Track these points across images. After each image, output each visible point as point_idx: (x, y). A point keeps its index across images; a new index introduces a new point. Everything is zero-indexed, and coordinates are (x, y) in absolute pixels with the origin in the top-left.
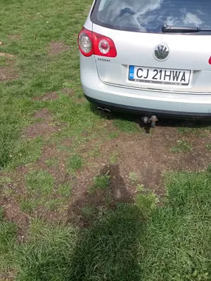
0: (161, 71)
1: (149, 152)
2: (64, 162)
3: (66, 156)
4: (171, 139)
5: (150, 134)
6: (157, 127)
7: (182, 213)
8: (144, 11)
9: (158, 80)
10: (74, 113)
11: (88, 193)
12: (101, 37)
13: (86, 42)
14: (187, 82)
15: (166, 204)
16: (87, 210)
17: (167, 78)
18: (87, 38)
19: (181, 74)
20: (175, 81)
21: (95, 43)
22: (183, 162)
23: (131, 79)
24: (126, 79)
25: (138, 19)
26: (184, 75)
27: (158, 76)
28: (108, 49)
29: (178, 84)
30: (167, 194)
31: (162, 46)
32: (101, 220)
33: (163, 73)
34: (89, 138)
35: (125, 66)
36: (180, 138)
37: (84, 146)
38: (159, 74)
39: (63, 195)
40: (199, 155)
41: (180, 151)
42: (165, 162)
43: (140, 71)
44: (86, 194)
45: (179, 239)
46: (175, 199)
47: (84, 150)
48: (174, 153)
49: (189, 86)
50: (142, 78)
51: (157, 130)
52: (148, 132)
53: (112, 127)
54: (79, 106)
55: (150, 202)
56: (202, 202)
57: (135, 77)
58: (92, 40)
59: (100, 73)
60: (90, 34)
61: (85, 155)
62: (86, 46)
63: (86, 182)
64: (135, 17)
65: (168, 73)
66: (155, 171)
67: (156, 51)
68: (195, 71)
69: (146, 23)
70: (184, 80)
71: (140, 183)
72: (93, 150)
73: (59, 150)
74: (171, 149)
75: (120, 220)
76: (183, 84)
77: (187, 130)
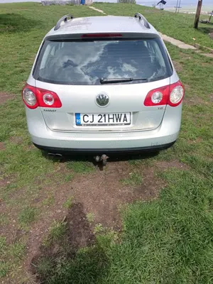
0: (105, 115)
1: (104, 190)
2: (15, 217)
3: (17, 211)
4: (124, 173)
5: (104, 171)
6: (110, 163)
7: (140, 245)
8: (86, 63)
9: (104, 123)
10: (25, 161)
11: (44, 247)
12: (44, 91)
13: (30, 96)
14: (128, 122)
15: (124, 239)
16: (44, 267)
17: (111, 120)
18: (31, 93)
19: (123, 116)
20: (118, 122)
21: (39, 97)
22: (136, 193)
23: (78, 124)
24: (73, 124)
25: (81, 69)
26: (125, 117)
27: (103, 120)
28: (53, 101)
29: (122, 124)
30: (125, 229)
31: (102, 96)
32: (60, 273)
33: (107, 117)
34: (41, 185)
35: (72, 114)
36: (131, 170)
37: (37, 195)
38: (103, 118)
39: (15, 256)
40: (150, 184)
41: (133, 183)
42: (120, 197)
43: (86, 117)
44: (41, 248)
45: (140, 272)
46: (132, 232)
47: (37, 200)
48: (127, 185)
49: (131, 125)
50: (89, 123)
51: (111, 166)
52: (101, 169)
53: (66, 169)
54: (30, 153)
55: (109, 241)
56: (157, 229)
57: (82, 122)
58: (36, 94)
59: (48, 122)
60: (34, 89)
61: (38, 205)
62: (31, 99)
63: (40, 235)
64: (79, 68)
65: (111, 116)
66: (111, 207)
67: (97, 100)
68: (134, 113)
69: (89, 72)
70: (126, 120)
71: (98, 223)
72: (47, 197)
73: (8, 206)
74: (124, 183)
75: (80, 267)
76: (125, 124)
77: (137, 162)
